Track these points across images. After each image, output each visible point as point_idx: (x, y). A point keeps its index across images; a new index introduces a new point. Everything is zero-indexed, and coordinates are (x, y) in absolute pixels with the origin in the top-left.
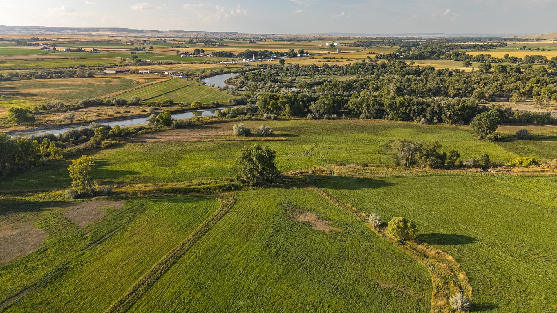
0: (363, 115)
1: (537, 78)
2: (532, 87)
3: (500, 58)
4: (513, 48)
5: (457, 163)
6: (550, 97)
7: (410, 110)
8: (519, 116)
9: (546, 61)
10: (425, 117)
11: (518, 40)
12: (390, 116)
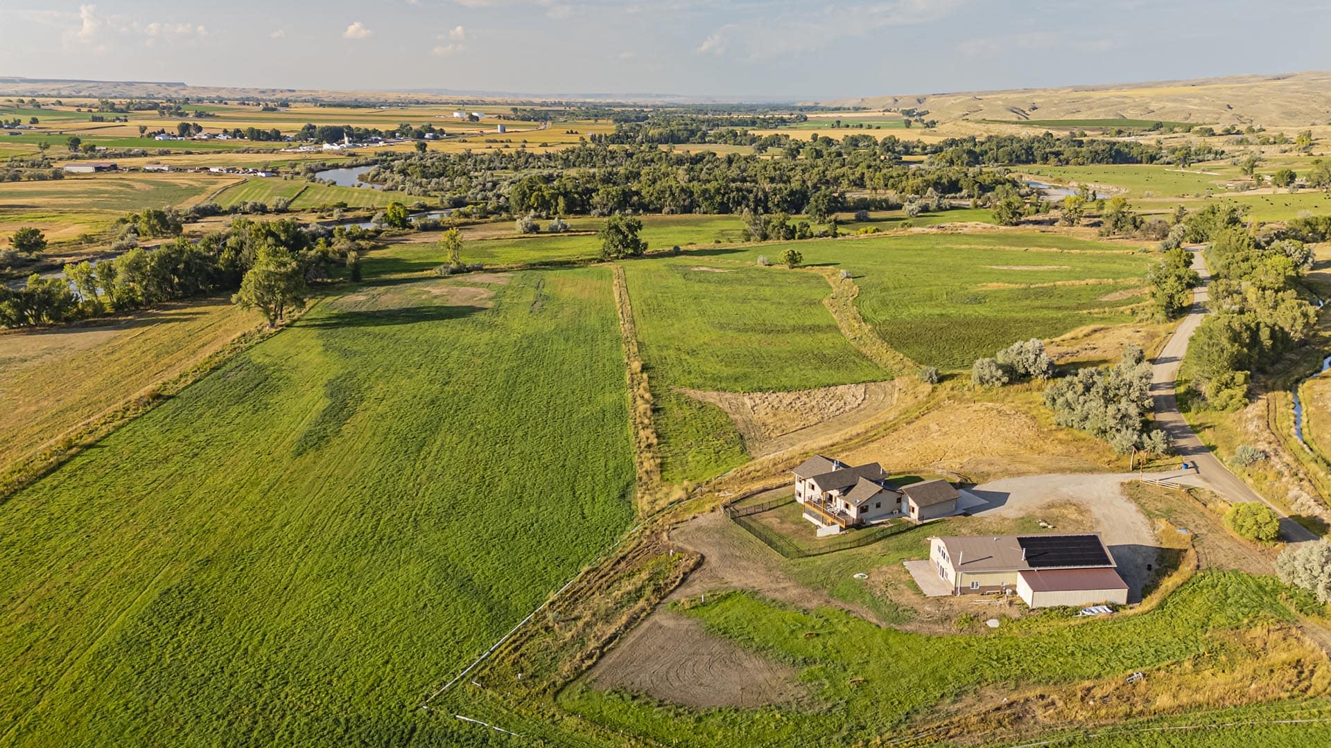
0: (666, 209)
1: (867, 162)
2: (863, 174)
3: (805, 141)
4: (819, 123)
5: (808, 234)
6: (886, 185)
7: (729, 198)
8: (854, 203)
9: (876, 143)
10: (747, 206)
11: (823, 109)
12: (703, 208)
